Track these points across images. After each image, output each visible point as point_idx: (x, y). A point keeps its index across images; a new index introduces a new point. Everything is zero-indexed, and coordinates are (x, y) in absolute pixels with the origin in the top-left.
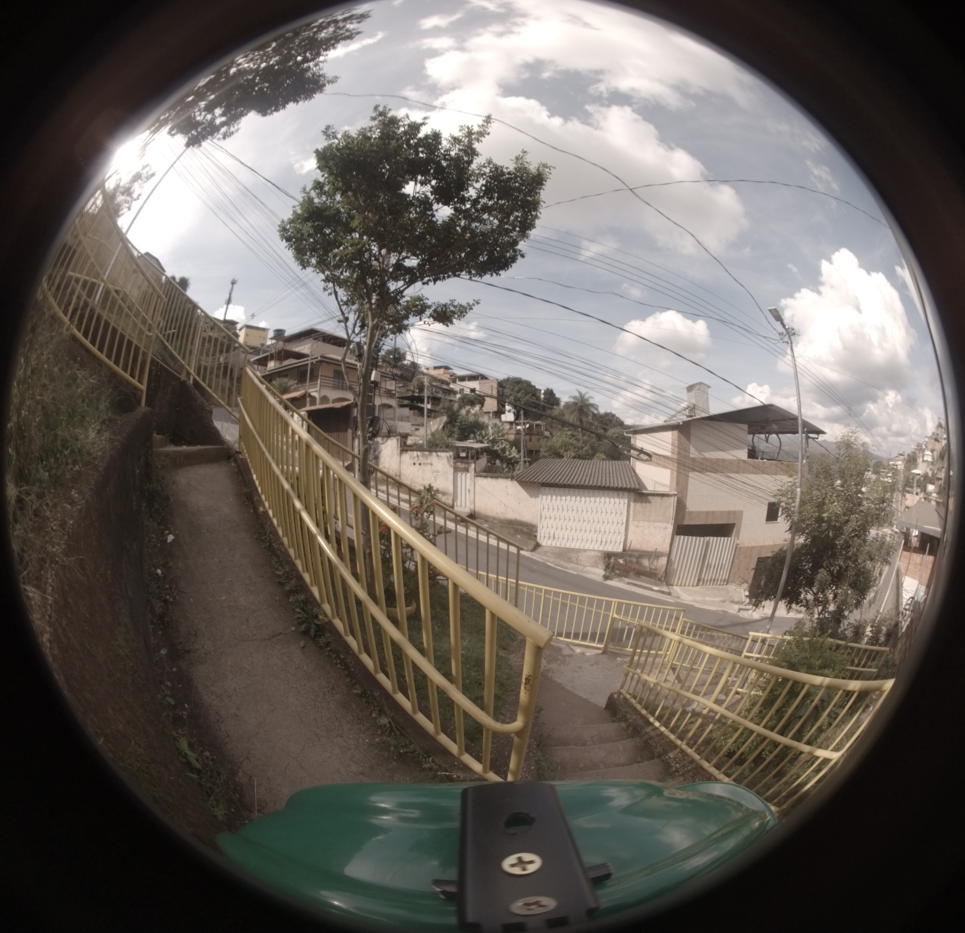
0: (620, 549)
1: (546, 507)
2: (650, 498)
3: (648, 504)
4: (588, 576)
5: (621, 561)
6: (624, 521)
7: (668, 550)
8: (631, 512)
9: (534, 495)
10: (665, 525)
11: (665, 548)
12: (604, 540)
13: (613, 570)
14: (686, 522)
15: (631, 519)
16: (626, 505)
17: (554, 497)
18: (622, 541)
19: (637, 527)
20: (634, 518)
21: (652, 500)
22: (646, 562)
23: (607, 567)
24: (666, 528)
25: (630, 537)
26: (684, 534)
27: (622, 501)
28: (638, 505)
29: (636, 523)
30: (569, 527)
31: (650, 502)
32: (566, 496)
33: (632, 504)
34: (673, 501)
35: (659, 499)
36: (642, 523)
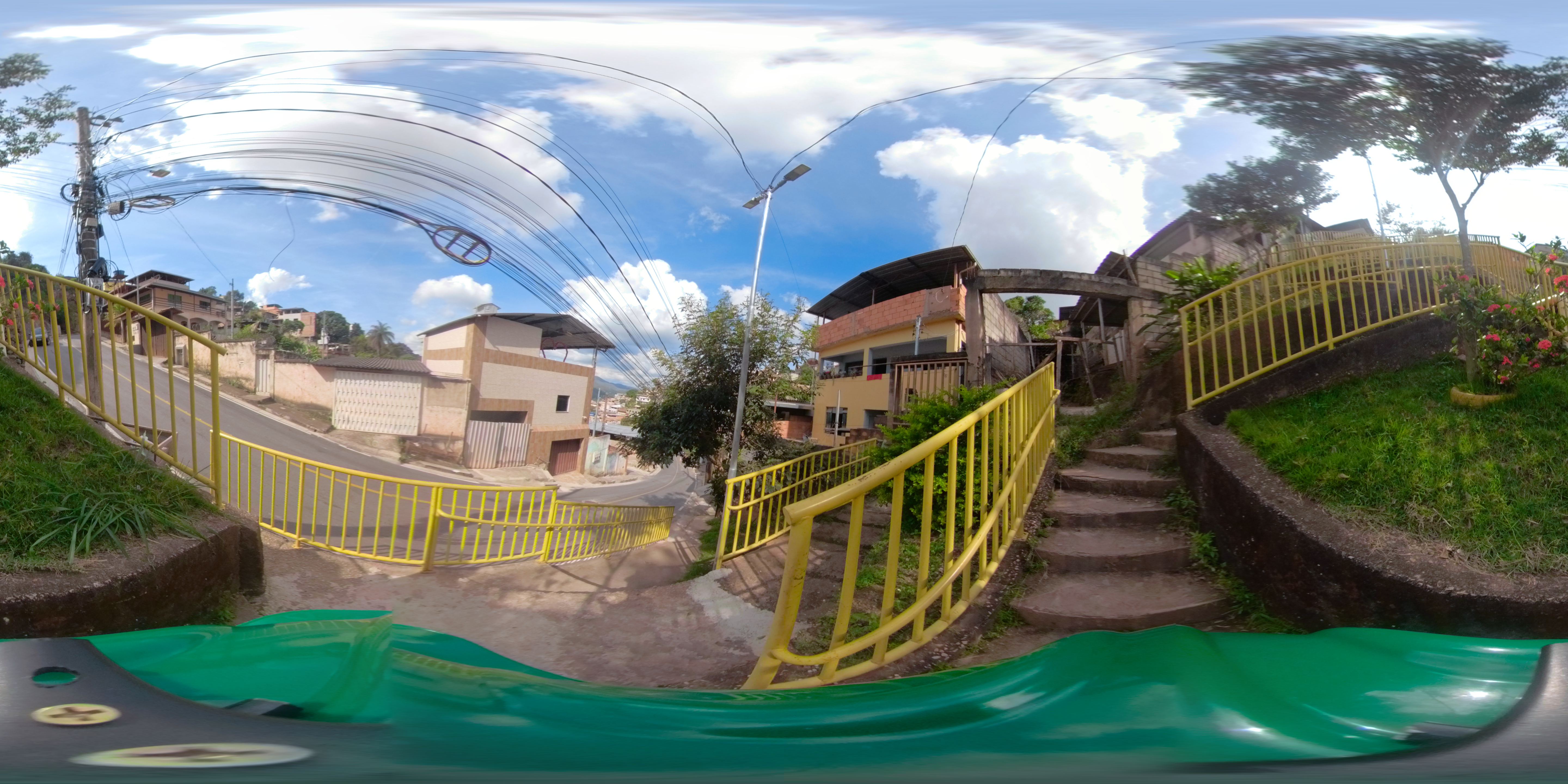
0: (414, 433)
1: (341, 390)
2: (444, 383)
3: (441, 389)
4: (383, 459)
5: (417, 444)
6: (418, 405)
7: (463, 434)
8: (425, 397)
9: (329, 378)
10: (459, 410)
11: (460, 431)
12: (398, 424)
13: (409, 453)
14: (481, 408)
15: (425, 404)
16: (420, 389)
17: (349, 381)
18: (417, 425)
19: (431, 411)
20: (427, 402)
21: (445, 386)
22: (442, 446)
23: (403, 451)
24: (460, 413)
25: (425, 421)
26: (479, 420)
27: (415, 385)
28: (432, 390)
29: (430, 407)
30: (363, 411)
31: (444, 388)
32: (360, 379)
33: (426, 389)
34: (467, 387)
35: (452, 384)
36: (435, 408)
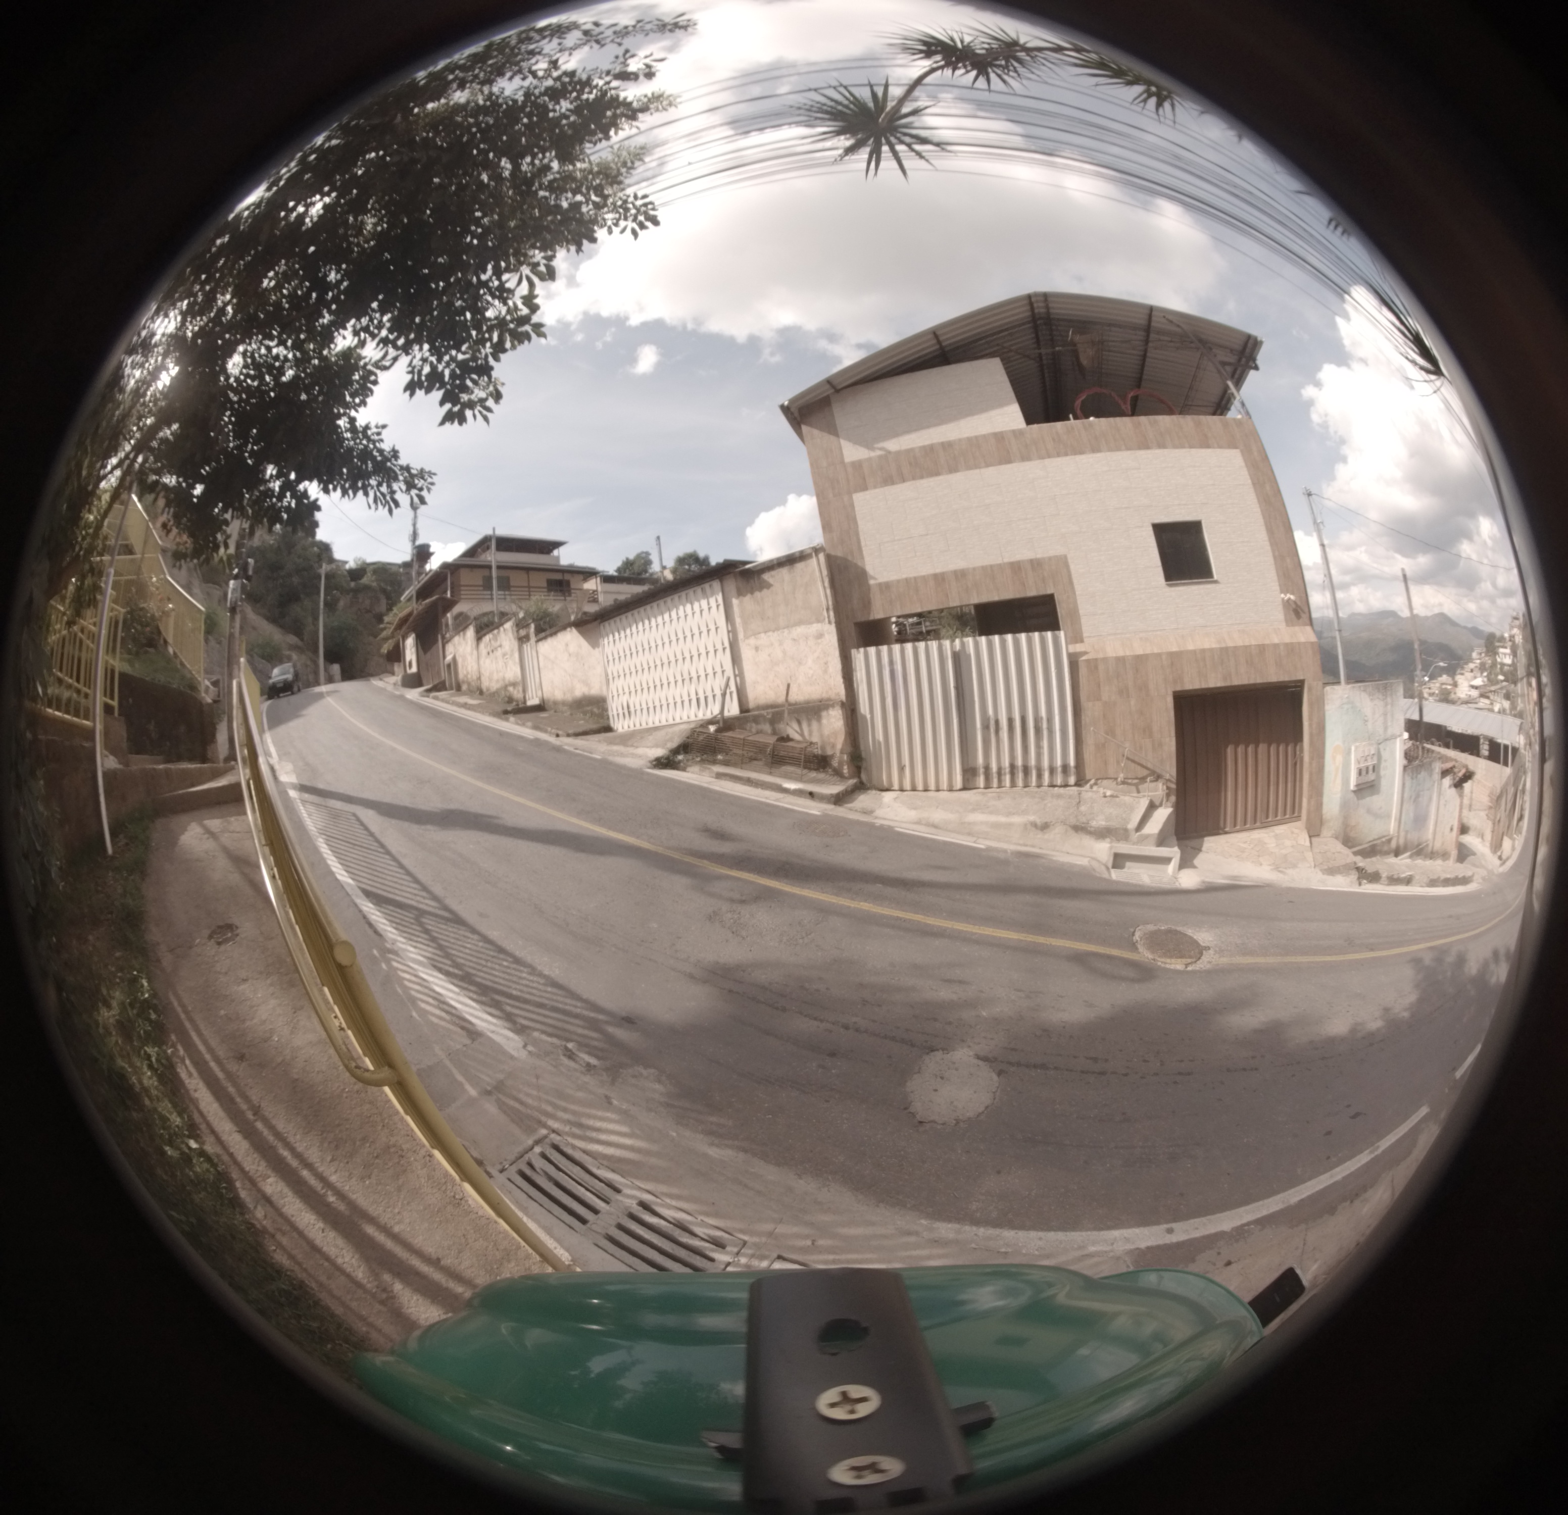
2: (766, 576)
3: (765, 591)
6: (727, 644)
7: (841, 689)
8: (738, 620)
9: (596, 641)
10: (815, 628)
11: (830, 686)
15: (741, 635)
16: (722, 608)
18: (734, 687)
19: (757, 649)
20: (745, 632)
21: (771, 581)
22: (793, 731)
24: (819, 635)
25: (749, 677)
27: (712, 601)
28: (747, 599)
29: (752, 641)
30: (645, 684)
31: (769, 586)
33: (734, 601)
34: (816, 568)
35: (784, 572)
36: (763, 639)
